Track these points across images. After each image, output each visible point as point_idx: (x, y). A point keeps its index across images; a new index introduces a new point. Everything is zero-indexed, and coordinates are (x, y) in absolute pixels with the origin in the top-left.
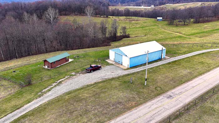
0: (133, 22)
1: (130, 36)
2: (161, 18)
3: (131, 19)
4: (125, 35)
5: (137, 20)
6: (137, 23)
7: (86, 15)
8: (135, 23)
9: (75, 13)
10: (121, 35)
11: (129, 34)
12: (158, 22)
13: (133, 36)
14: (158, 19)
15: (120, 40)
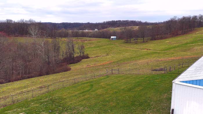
0: (86, 42)
1: (89, 56)
2: (115, 37)
3: (82, 40)
4: (83, 56)
5: (90, 40)
6: (90, 43)
7: (30, 35)
8: (89, 43)
9: (15, 34)
10: (78, 55)
11: (88, 54)
12: (112, 41)
13: (93, 56)
14: (112, 38)
15: (79, 61)
